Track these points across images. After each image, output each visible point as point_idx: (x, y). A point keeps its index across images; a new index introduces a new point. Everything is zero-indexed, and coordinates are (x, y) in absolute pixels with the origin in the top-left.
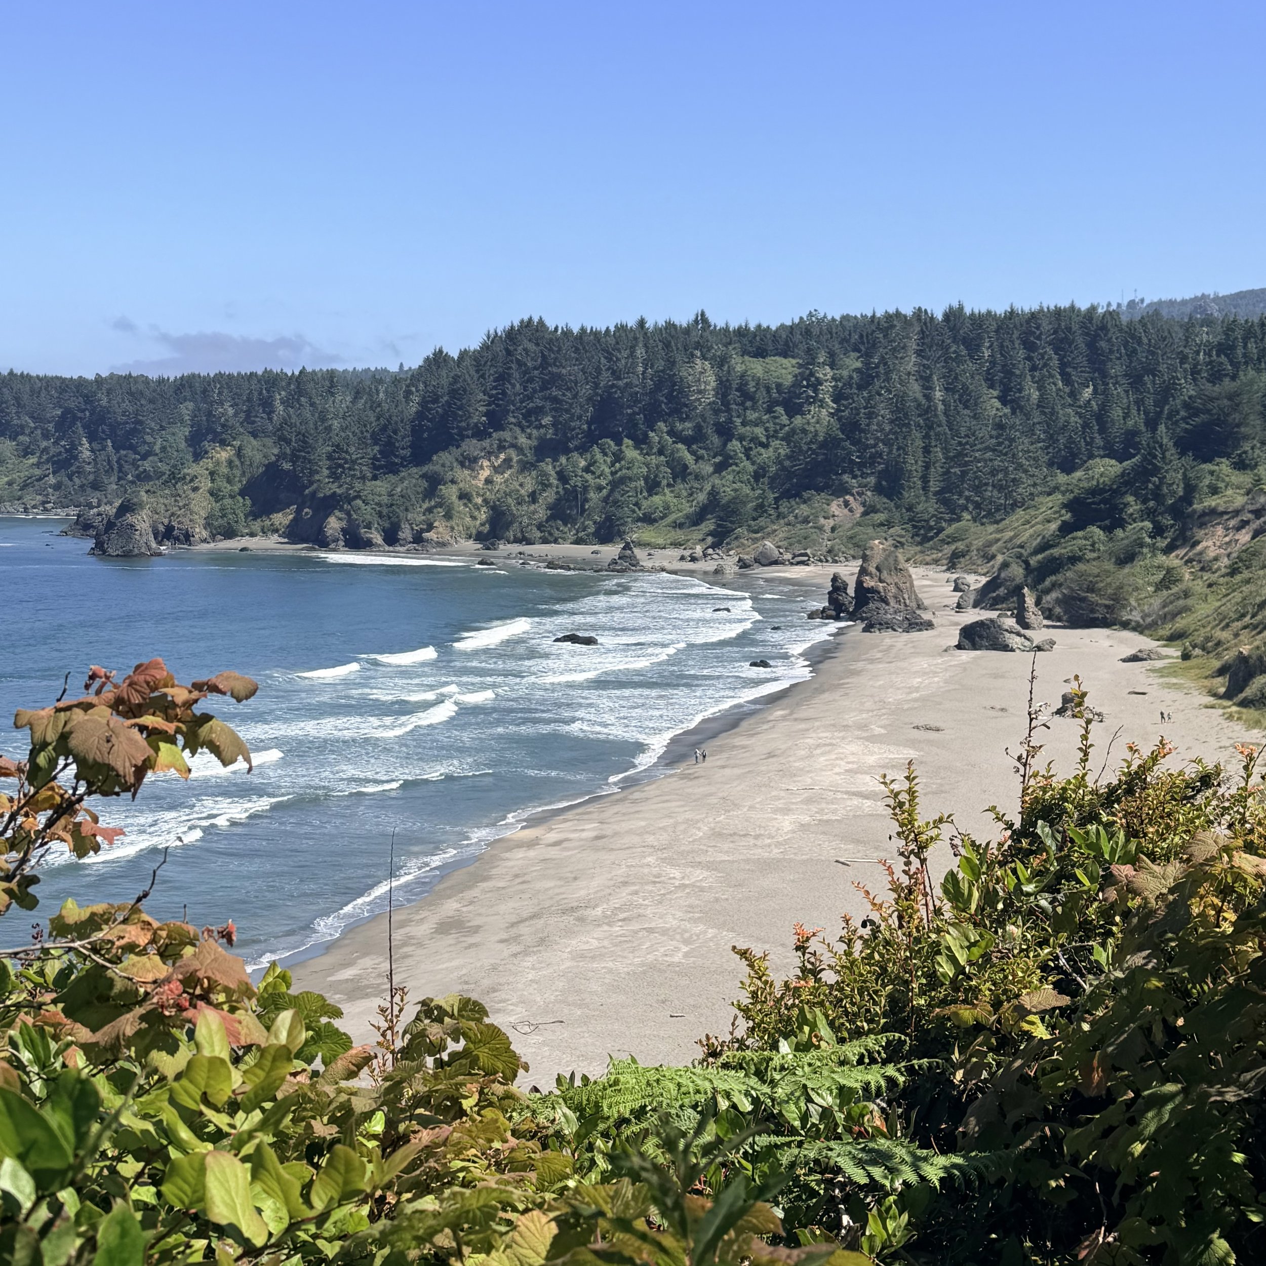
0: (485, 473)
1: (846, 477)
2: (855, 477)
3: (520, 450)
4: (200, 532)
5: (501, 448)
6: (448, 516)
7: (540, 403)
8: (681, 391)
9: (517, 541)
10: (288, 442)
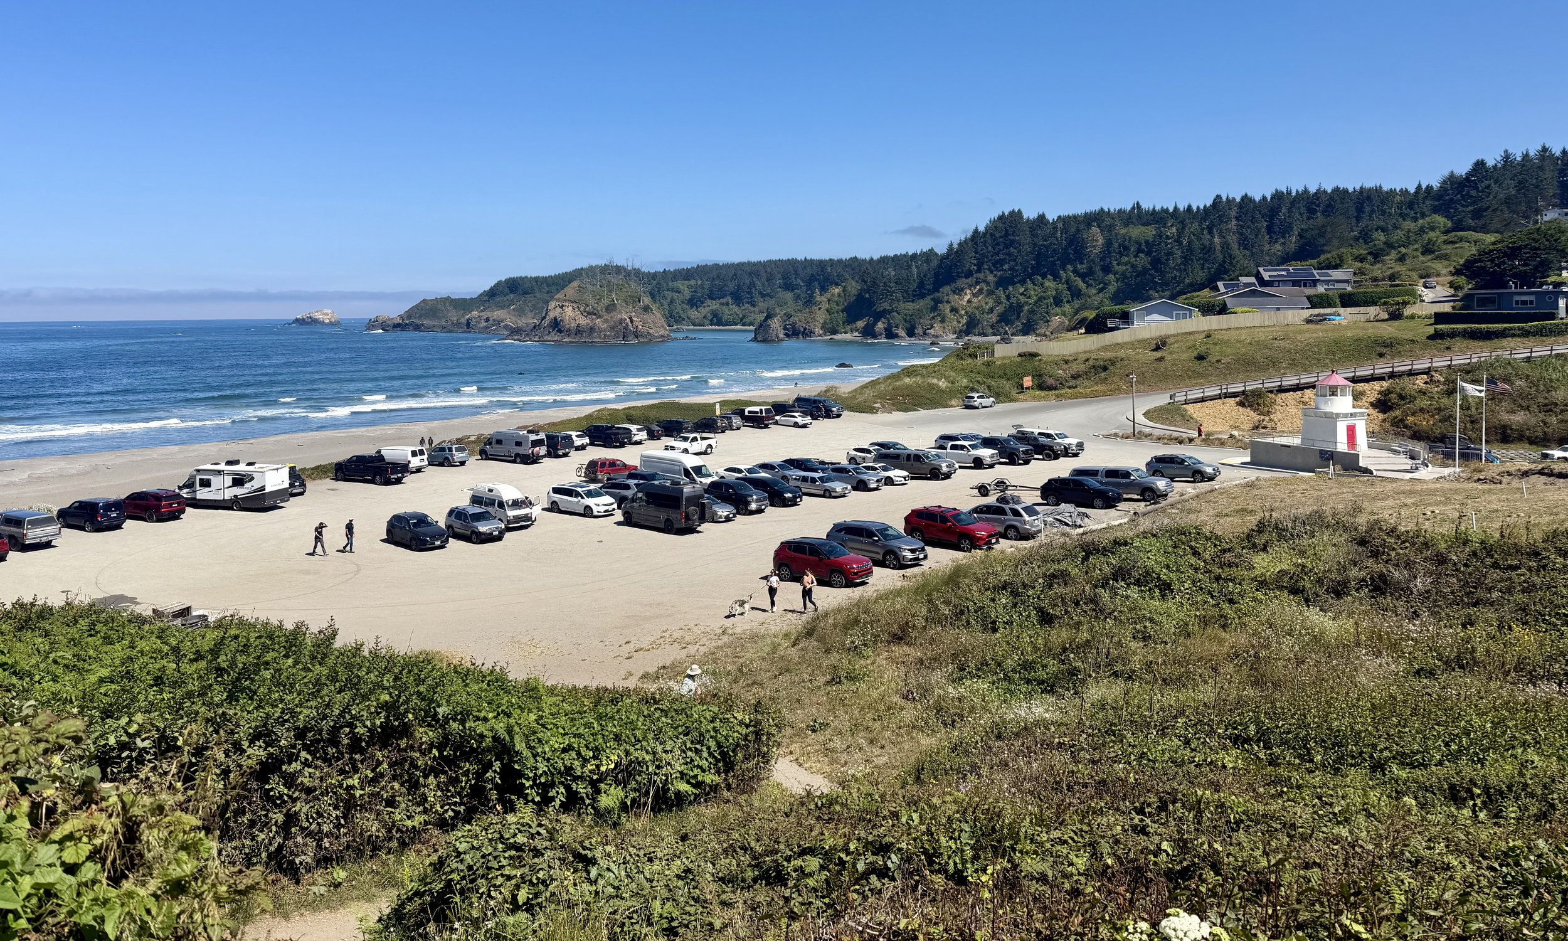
0: (967, 297)
1: (1151, 292)
2: (1157, 292)
3: (988, 284)
4: (818, 330)
5: (977, 283)
6: (943, 321)
7: (1002, 256)
8: (1082, 247)
9: (979, 335)
10: (865, 282)
